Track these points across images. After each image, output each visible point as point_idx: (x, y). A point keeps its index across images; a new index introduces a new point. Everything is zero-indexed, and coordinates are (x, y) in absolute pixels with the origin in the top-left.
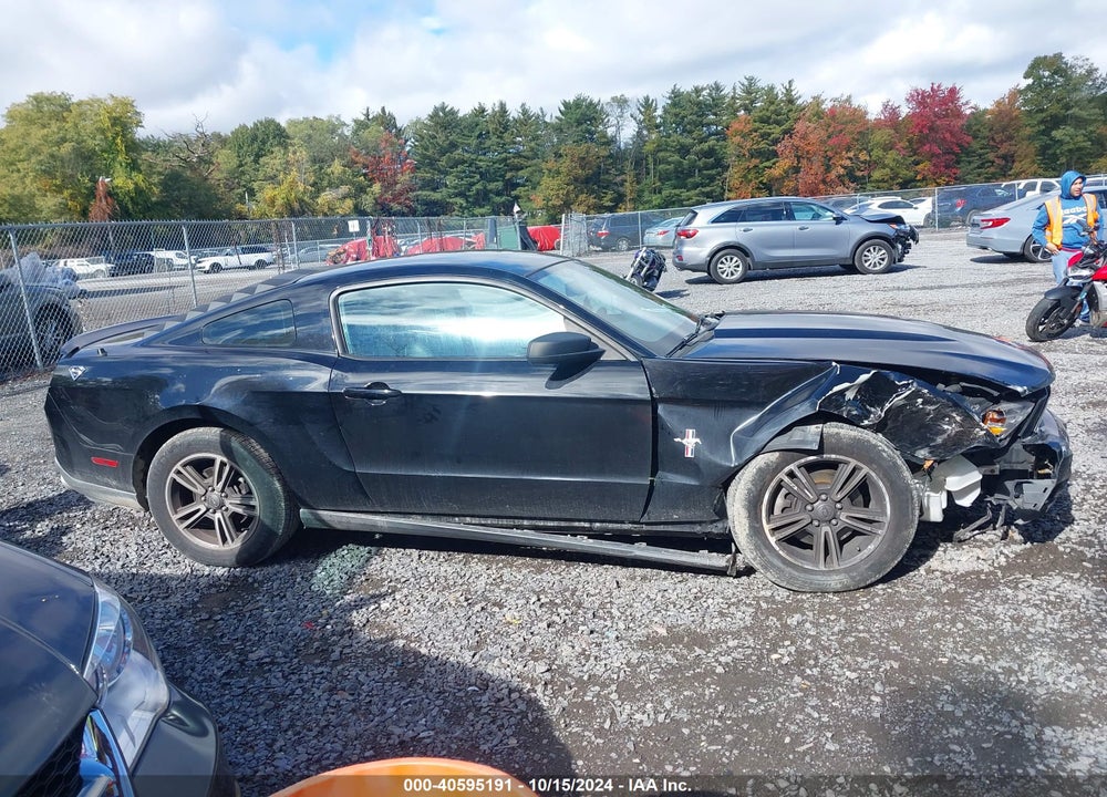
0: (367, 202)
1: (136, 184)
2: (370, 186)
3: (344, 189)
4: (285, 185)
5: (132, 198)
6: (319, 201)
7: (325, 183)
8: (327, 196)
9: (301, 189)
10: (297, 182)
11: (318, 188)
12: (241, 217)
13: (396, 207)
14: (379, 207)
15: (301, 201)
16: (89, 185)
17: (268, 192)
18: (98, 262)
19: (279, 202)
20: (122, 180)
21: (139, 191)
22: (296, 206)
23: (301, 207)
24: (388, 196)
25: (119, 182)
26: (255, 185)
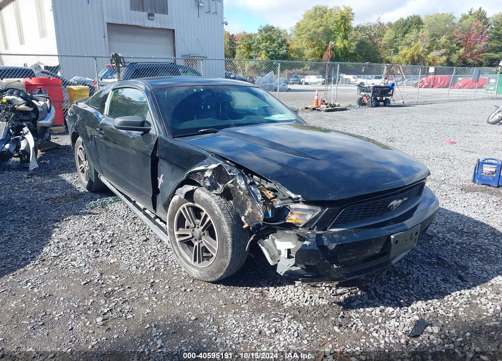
0: (454, 58)
1: (344, 45)
2: (458, 50)
3: (443, 51)
4: (414, 48)
5: (341, 51)
6: (429, 56)
7: (435, 47)
8: (434, 54)
9: (421, 50)
10: (420, 47)
11: (430, 49)
12: (388, 62)
13: (470, 61)
14: (461, 60)
15: (419, 56)
16: (326, 45)
17: (404, 50)
18: (320, 78)
19: (408, 56)
20: (339, 44)
21: (345, 48)
22: (416, 58)
23: (418, 59)
24: (468, 55)
25: (338, 44)
26: (399, 48)
